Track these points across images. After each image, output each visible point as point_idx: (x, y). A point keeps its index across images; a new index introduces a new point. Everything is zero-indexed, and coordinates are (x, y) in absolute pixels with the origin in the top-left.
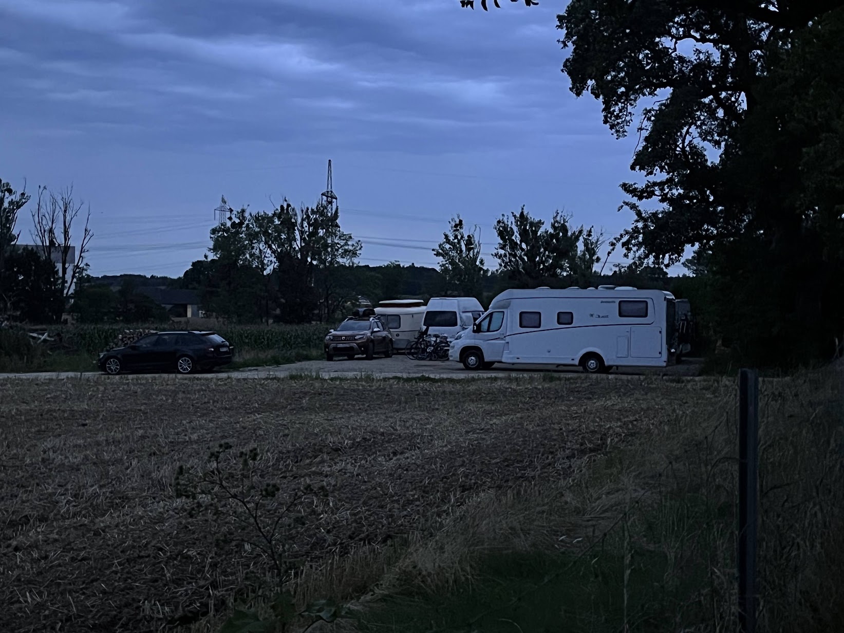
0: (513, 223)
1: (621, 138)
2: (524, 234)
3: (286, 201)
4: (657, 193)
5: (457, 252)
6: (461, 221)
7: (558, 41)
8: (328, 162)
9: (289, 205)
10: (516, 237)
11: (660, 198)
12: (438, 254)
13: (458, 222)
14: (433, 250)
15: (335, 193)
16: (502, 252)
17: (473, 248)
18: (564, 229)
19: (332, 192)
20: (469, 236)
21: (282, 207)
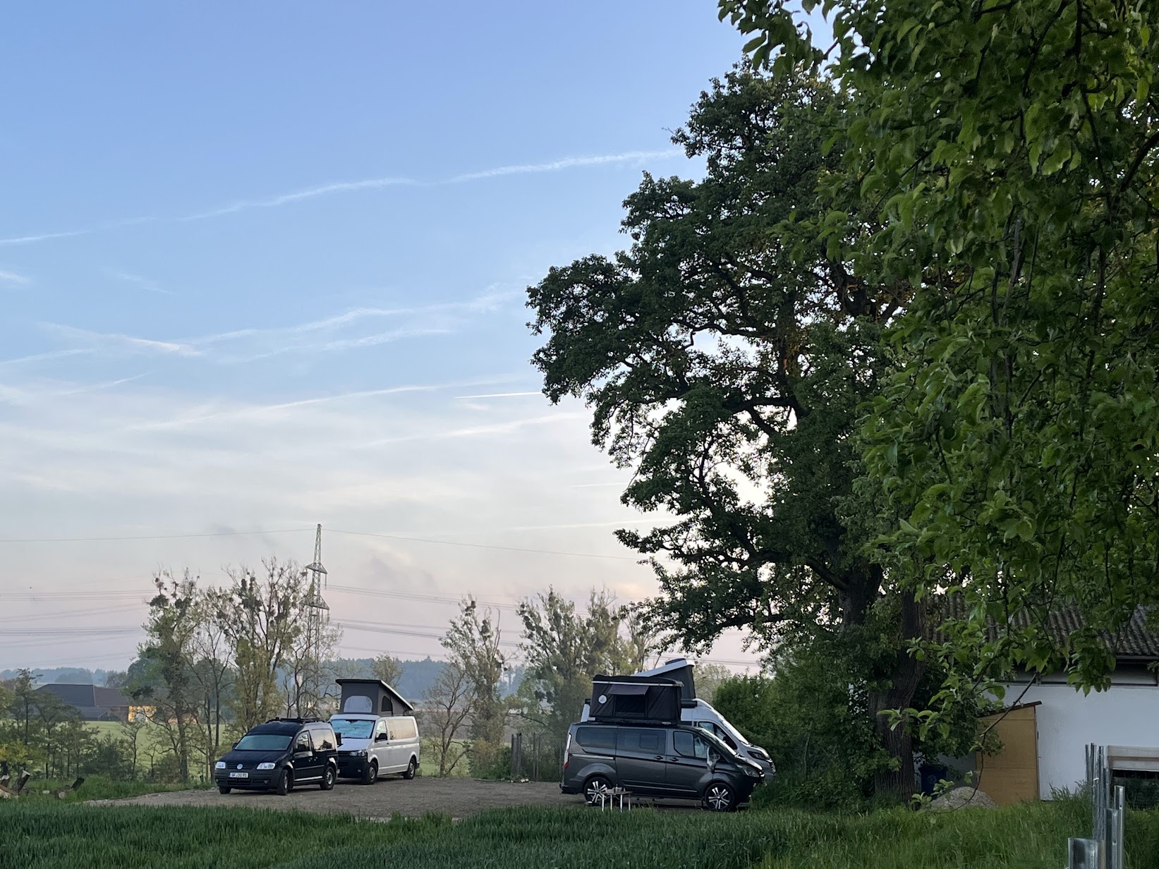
0: (539, 606)
1: (623, 469)
2: (555, 619)
3: (248, 573)
4: (667, 545)
5: (468, 642)
6: (473, 603)
7: (528, 325)
8: (317, 527)
9: (253, 579)
10: (545, 624)
11: (672, 552)
12: (446, 644)
13: (469, 604)
14: (440, 639)
15: (325, 565)
16: (528, 642)
17: (489, 636)
18: (604, 613)
19: (320, 564)
20: (484, 622)
21: (244, 582)
